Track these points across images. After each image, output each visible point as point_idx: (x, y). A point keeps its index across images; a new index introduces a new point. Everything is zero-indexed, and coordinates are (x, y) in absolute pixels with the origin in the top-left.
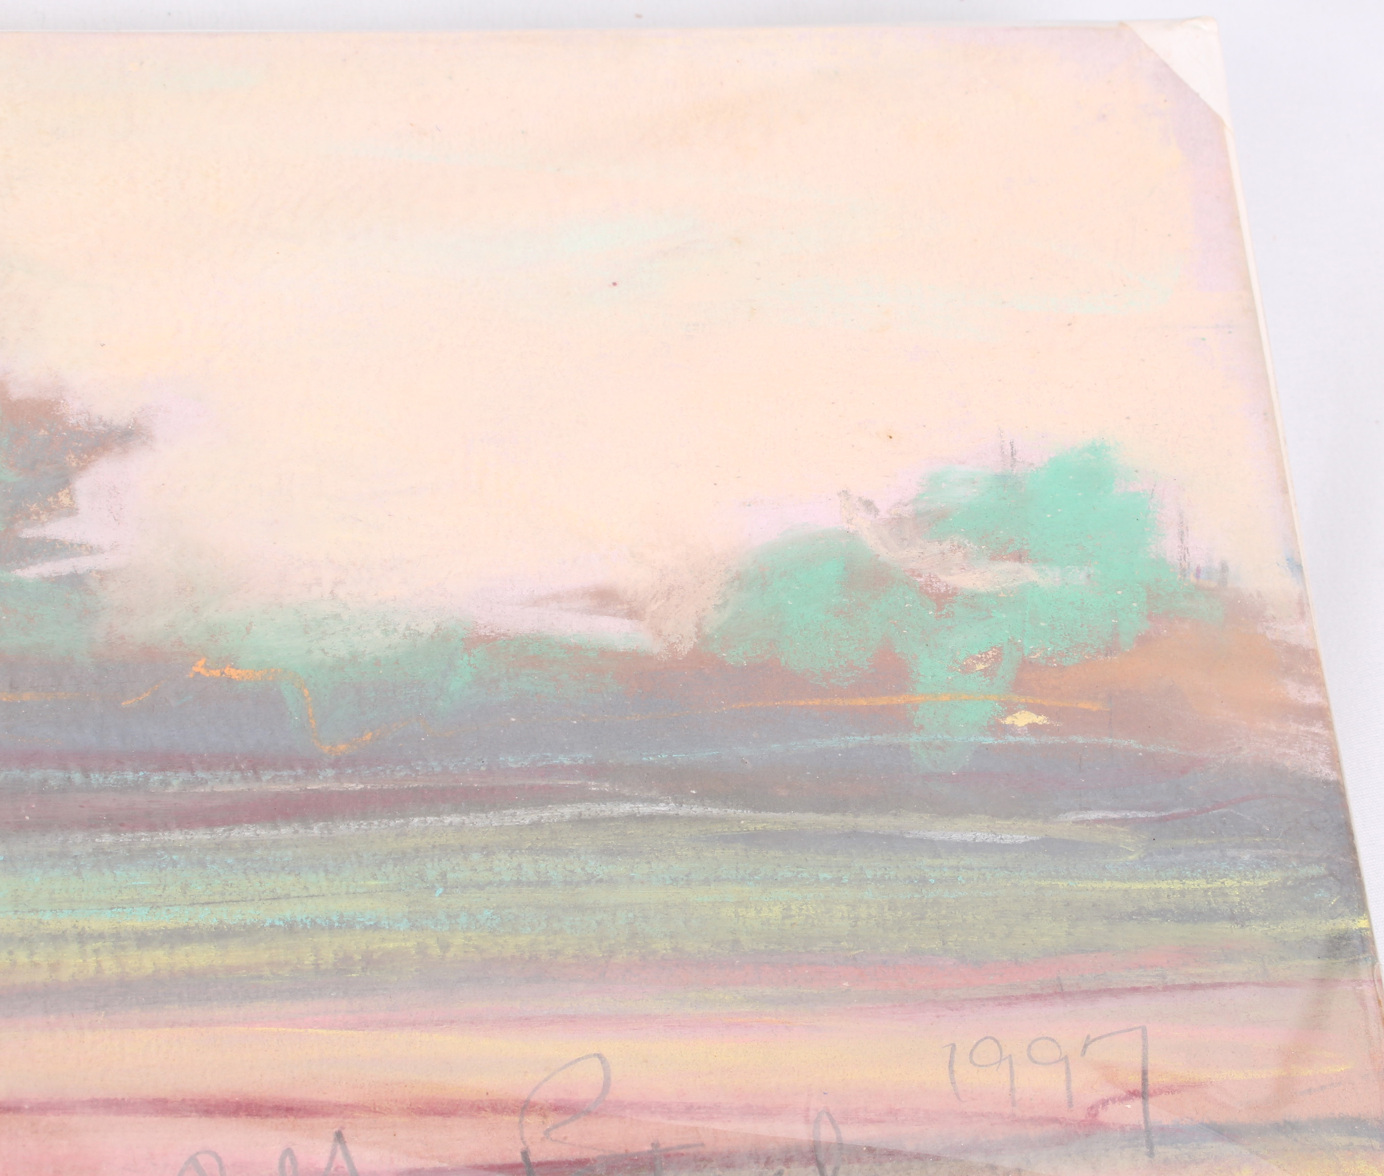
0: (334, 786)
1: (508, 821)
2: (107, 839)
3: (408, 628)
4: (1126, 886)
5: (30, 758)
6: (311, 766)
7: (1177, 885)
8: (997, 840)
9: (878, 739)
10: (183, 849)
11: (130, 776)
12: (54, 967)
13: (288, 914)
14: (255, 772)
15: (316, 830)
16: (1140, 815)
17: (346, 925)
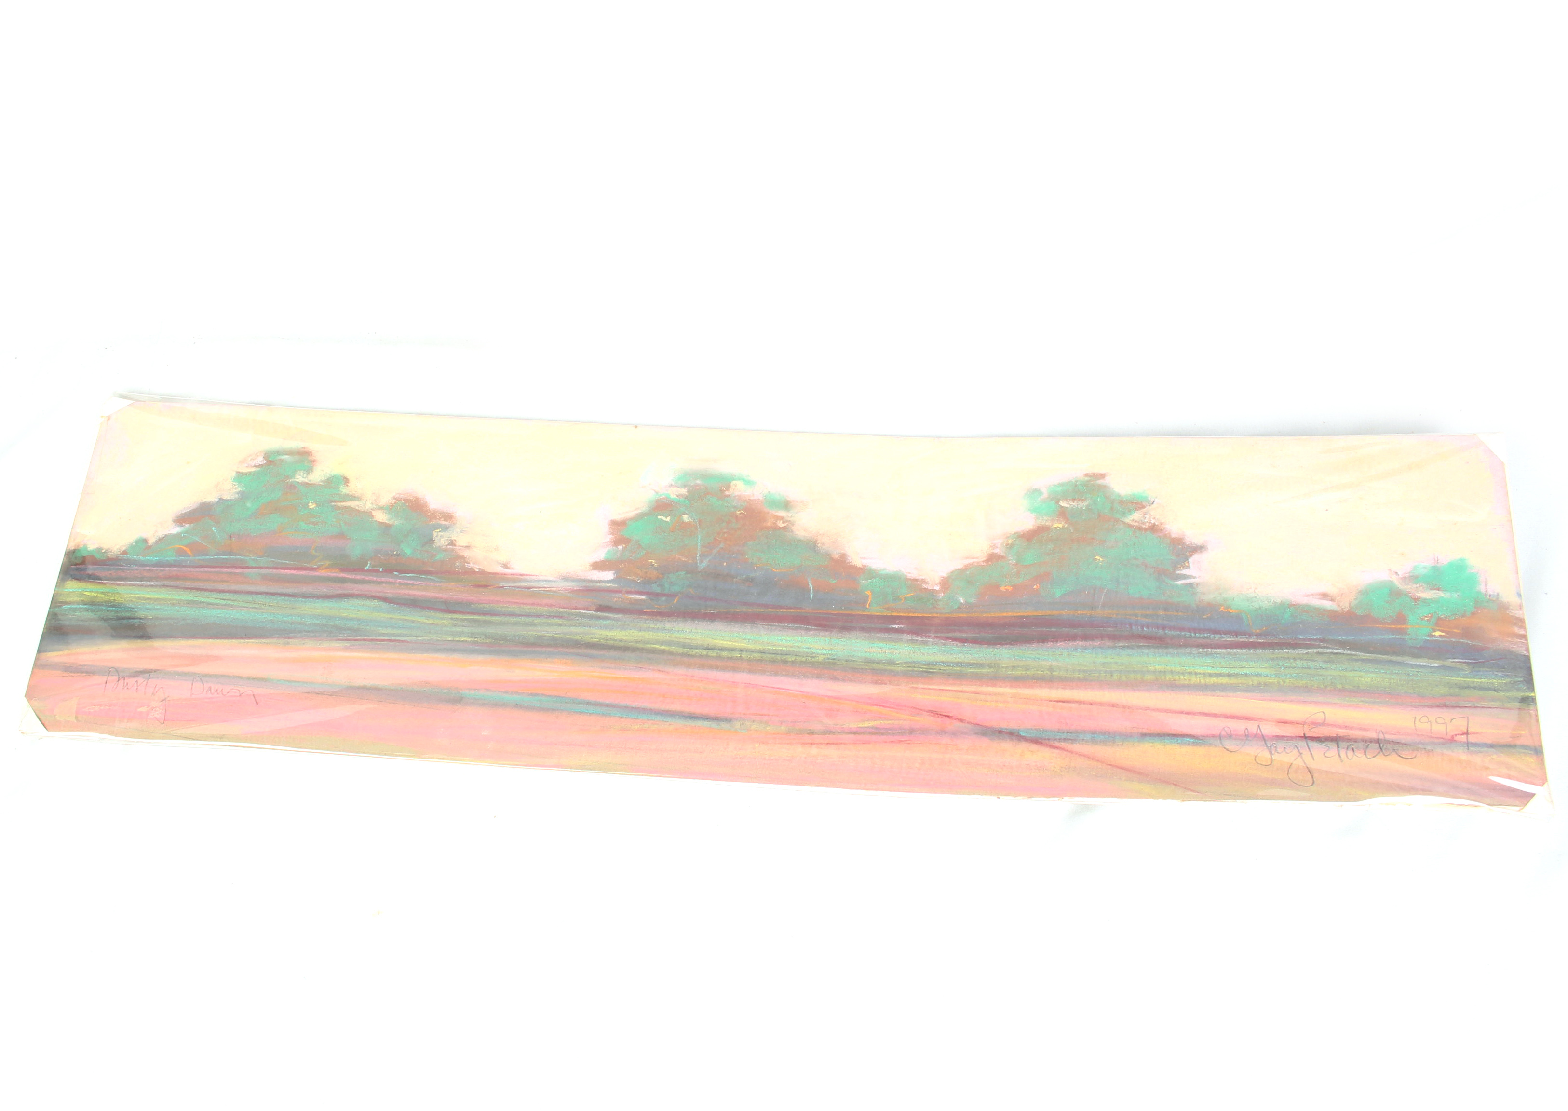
0: (1256, 640)
1: (1300, 652)
2: (1201, 650)
3: (1274, 601)
4: (1465, 679)
5: (1182, 629)
6: (1250, 635)
7: (1479, 680)
8: (1429, 665)
9: (1397, 636)
10: (1219, 654)
11: (1206, 635)
12: (1190, 680)
13: (1245, 672)
14: (1237, 636)
15: (1252, 651)
16: (1470, 661)
17: (1260, 675)
